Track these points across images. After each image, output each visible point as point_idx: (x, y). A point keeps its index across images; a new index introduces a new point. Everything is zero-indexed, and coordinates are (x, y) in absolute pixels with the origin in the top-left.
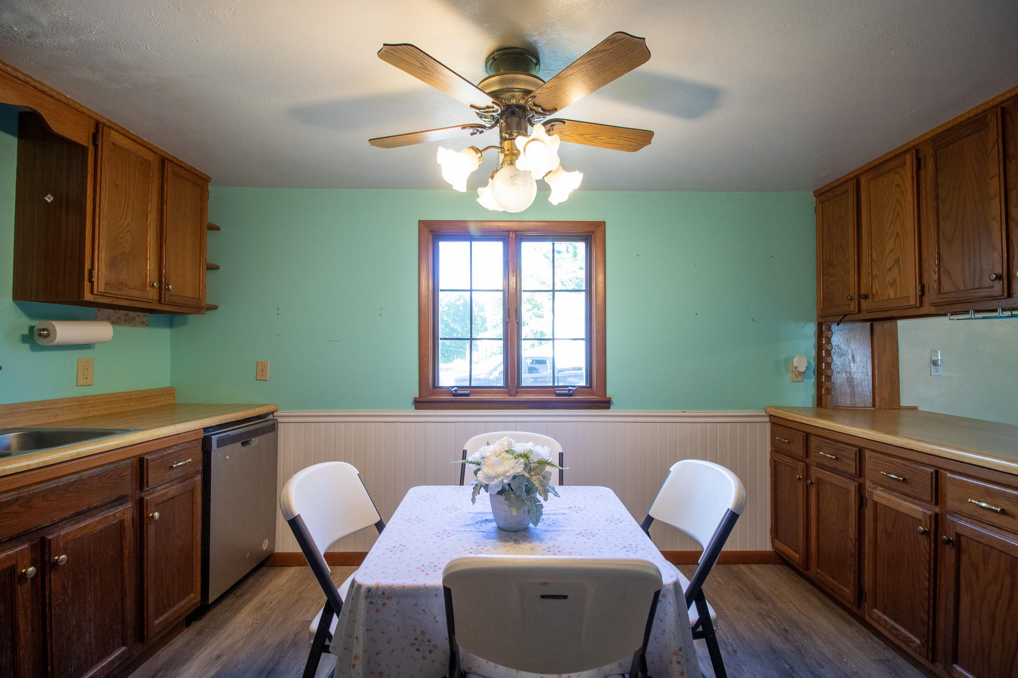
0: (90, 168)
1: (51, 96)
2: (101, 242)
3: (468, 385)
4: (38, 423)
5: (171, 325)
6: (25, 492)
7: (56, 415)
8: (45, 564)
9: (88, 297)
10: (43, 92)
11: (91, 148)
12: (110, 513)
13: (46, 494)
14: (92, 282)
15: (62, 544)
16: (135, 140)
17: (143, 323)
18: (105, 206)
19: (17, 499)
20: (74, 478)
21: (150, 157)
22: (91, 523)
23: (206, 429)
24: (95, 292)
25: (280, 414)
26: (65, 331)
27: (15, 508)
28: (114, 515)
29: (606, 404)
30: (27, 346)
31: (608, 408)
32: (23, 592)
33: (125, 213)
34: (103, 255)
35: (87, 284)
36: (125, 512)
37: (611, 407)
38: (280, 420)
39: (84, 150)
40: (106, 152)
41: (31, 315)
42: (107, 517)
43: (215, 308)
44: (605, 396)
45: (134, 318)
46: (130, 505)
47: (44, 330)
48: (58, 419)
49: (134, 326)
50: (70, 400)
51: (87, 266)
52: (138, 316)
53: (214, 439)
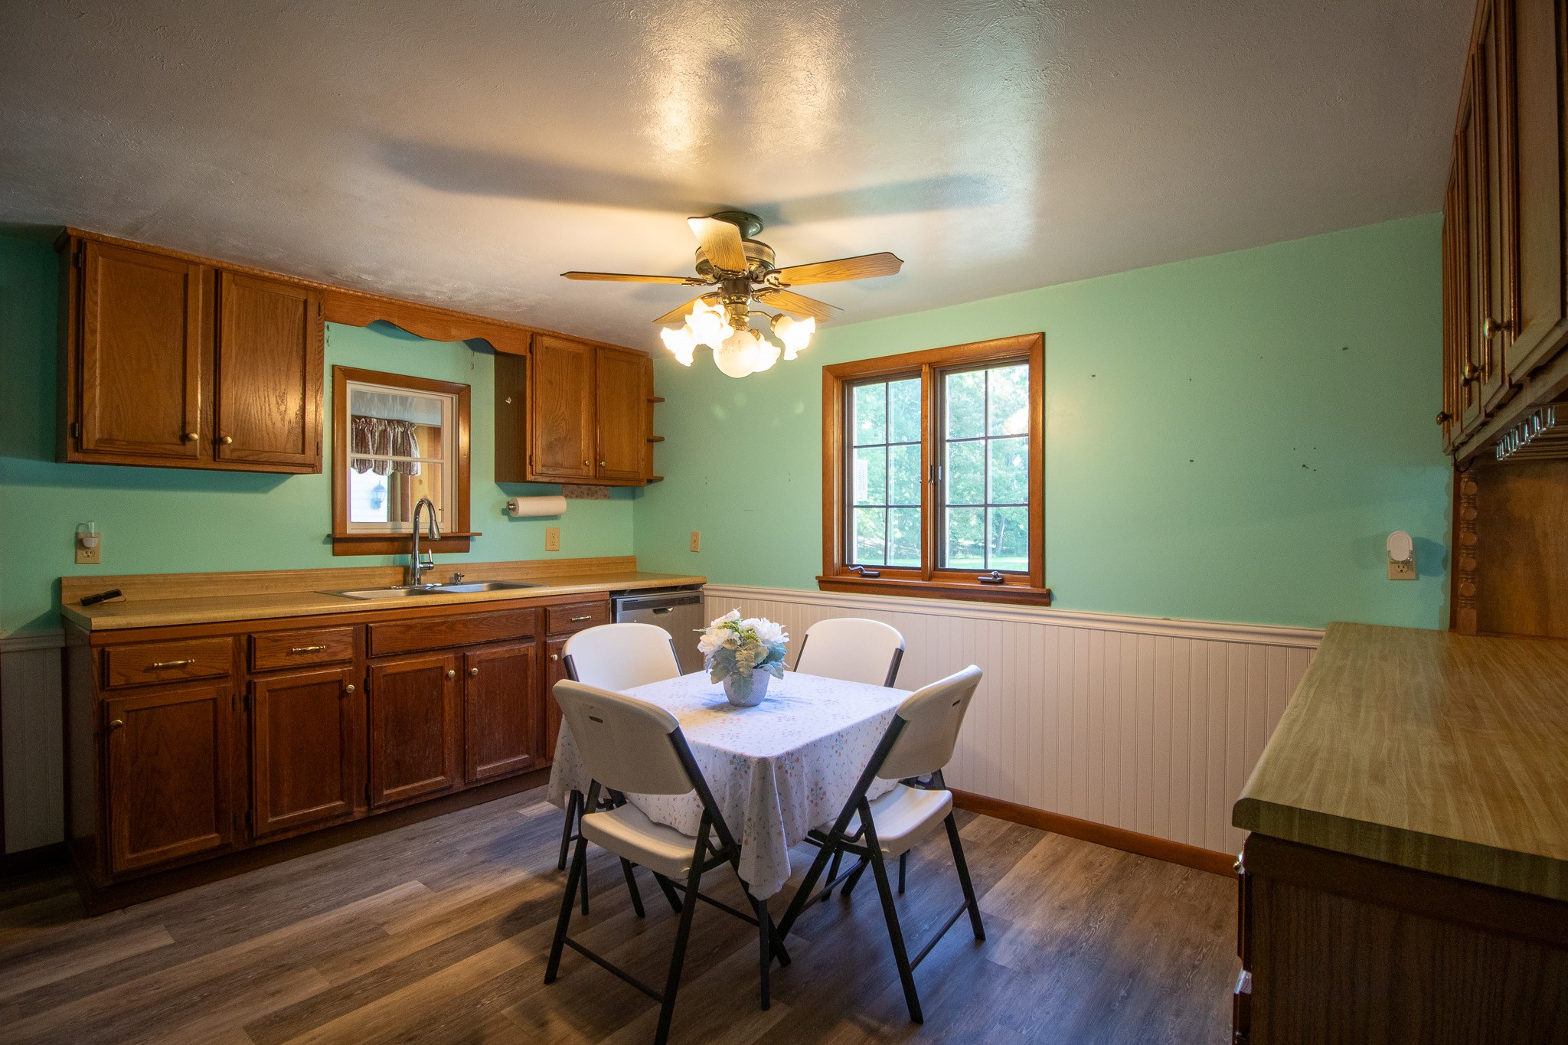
0: (528, 373)
1: (494, 325)
2: (538, 433)
3: (883, 565)
4: (511, 578)
5: (633, 497)
6: (450, 619)
7: (528, 573)
8: (464, 674)
9: (529, 477)
10: (488, 323)
11: (529, 355)
12: (516, 647)
13: (465, 623)
14: (532, 465)
15: (477, 660)
16: (568, 339)
17: (605, 496)
18: (540, 401)
19: (445, 623)
20: (486, 615)
21: (581, 349)
22: (499, 651)
23: (612, 593)
24: (534, 473)
25: (708, 587)
26: (527, 505)
27: (443, 628)
28: (519, 649)
29: (1044, 598)
30: (506, 517)
31: (1048, 604)
32: (449, 687)
33: (559, 403)
34: (539, 443)
35: (528, 467)
36: (530, 648)
37: (1053, 603)
38: (706, 593)
39: (524, 357)
40: (539, 356)
41: (508, 493)
42: (514, 650)
43: (661, 479)
44: (1043, 586)
45: (596, 492)
46: (534, 644)
47: (511, 505)
48: (528, 577)
49: (596, 499)
50: (539, 562)
51: (528, 453)
52: (600, 489)
53: (620, 601)
